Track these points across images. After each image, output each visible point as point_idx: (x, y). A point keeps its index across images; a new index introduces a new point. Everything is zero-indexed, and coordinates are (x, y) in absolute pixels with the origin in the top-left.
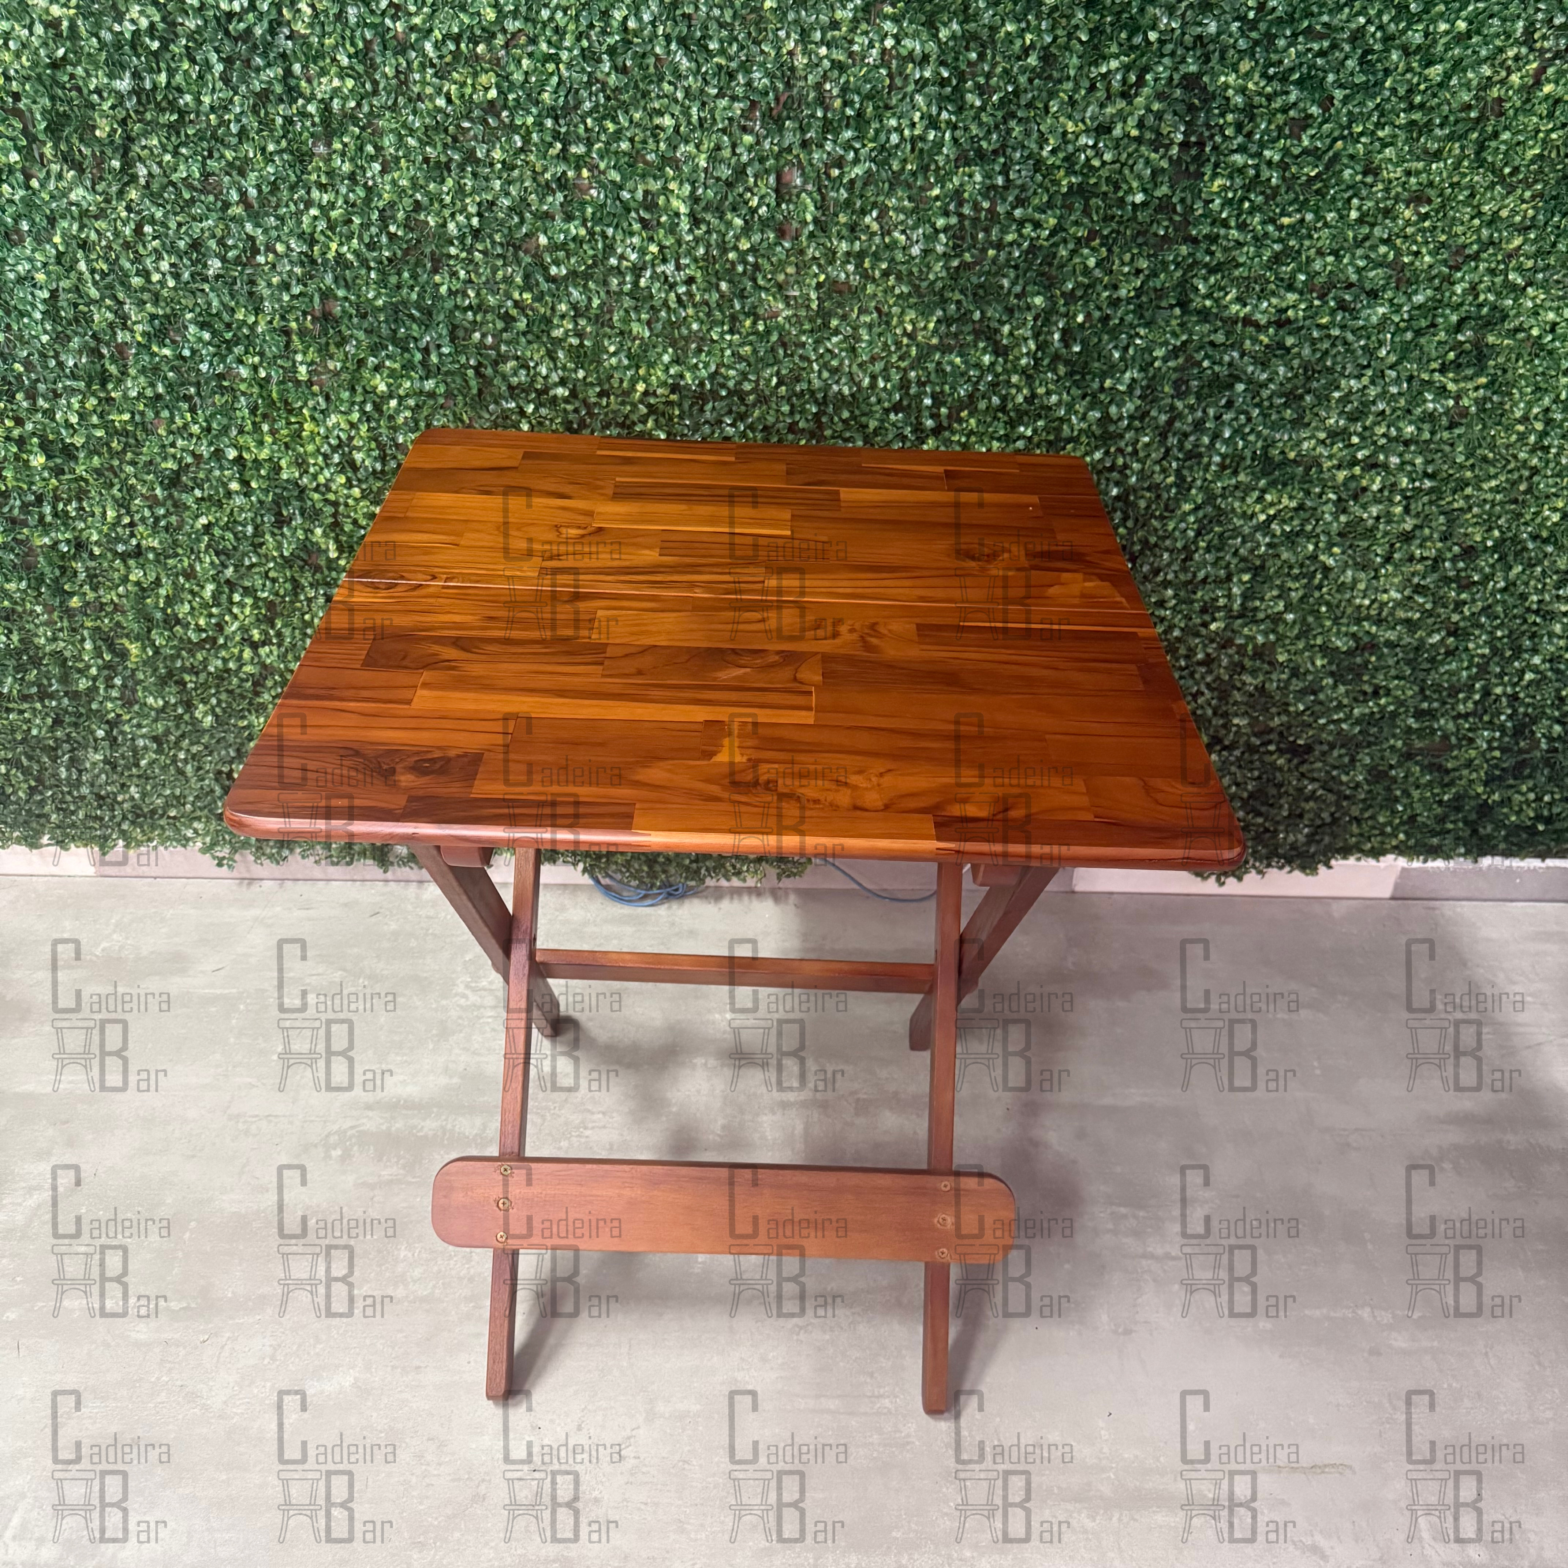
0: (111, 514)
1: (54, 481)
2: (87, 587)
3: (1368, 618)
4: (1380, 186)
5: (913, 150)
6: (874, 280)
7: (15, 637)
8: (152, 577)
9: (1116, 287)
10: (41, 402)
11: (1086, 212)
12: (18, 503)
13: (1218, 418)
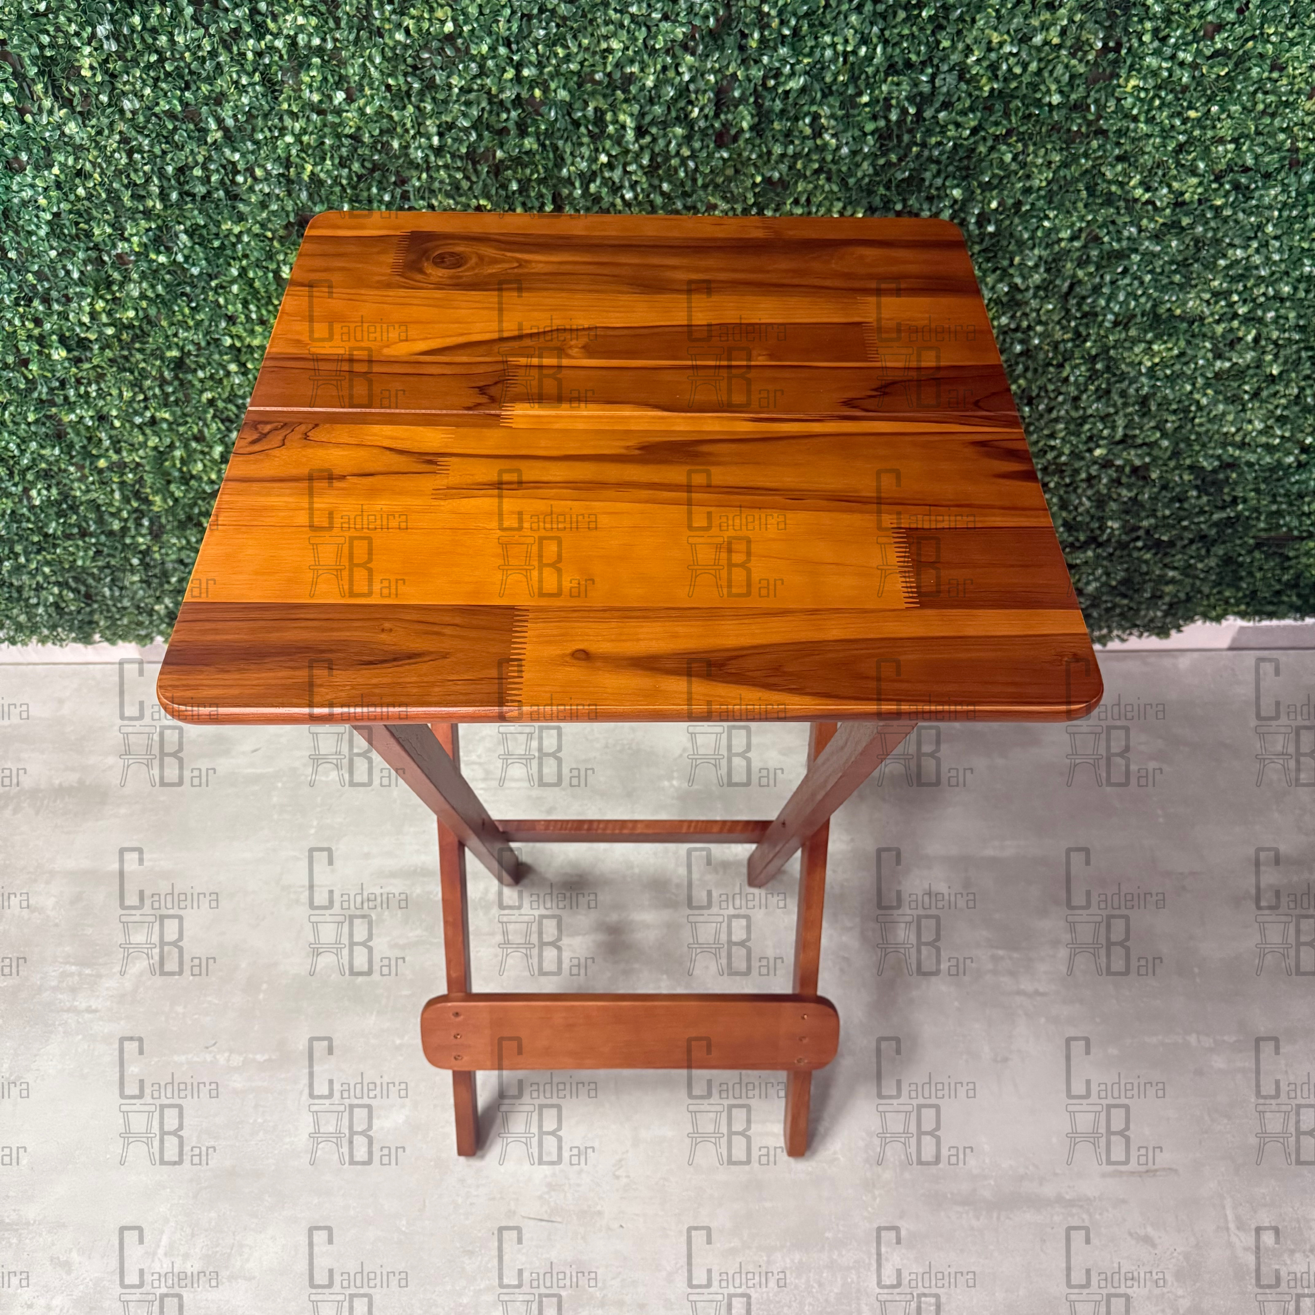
0: (127, 395)
1: (74, 370)
2: (111, 452)
3: (1233, 444)
4: (1285, 81)
5: (845, 62)
6: (805, 177)
7: (54, 491)
8: (168, 441)
9: (1028, 177)
10: (56, 307)
11: (1007, 115)
12: (45, 390)
13: (1113, 282)
